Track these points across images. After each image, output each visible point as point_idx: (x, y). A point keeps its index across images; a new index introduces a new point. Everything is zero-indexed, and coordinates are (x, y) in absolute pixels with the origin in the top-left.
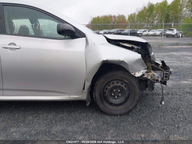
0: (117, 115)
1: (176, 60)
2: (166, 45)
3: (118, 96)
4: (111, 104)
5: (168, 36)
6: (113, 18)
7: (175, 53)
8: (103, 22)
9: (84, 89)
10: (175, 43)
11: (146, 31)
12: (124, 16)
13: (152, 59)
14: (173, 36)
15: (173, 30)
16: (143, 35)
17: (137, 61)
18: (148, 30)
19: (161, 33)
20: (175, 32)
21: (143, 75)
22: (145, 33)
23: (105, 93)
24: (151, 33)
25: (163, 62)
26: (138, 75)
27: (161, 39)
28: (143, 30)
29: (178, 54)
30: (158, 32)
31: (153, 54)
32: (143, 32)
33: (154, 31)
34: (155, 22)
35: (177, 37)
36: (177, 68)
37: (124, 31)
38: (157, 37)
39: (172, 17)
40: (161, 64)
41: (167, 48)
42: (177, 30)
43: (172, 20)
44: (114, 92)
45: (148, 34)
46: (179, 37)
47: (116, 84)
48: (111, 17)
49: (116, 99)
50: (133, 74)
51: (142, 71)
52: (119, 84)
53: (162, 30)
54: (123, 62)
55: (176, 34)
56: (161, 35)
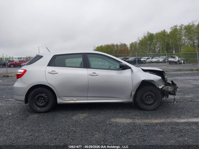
0: (150, 110)
1: (180, 83)
2: (171, 71)
3: (150, 100)
4: (146, 104)
5: (171, 62)
6: (116, 47)
7: (179, 78)
8: (106, 51)
9: (131, 96)
10: (178, 69)
11: (149, 58)
12: (125, 44)
13: (166, 80)
14: (175, 63)
15: (174, 57)
16: (147, 62)
17: (160, 80)
18: (151, 58)
19: (164, 60)
20: (177, 59)
21: (163, 88)
22: (148, 61)
23: (143, 98)
24: (154, 60)
25: (172, 81)
26: (160, 87)
27: (165, 66)
28: (147, 58)
29: (182, 78)
30: (161, 60)
31: (166, 77)
32: (147, 59)
33: (157, 58)
34: (157, 49)
35: (179, 64)
36: (182, 88)
37: (128, 59)
38: (161, 64)
39: (172, 45)
40: (171, 83)
41: (171, 74)
42: (179, 57)
43: (173, 48)
44: (147, 98)
45: (151, 61)
46: (181, 63)
47: (148, 93)
48: (113, 45)
49: (148, 101)
50: (158, 87)
51: (162, 86)
52: (150, 93)
53: (164, 57)
54: (153, 81)
55: (178, 61)
56: (164, 62)
